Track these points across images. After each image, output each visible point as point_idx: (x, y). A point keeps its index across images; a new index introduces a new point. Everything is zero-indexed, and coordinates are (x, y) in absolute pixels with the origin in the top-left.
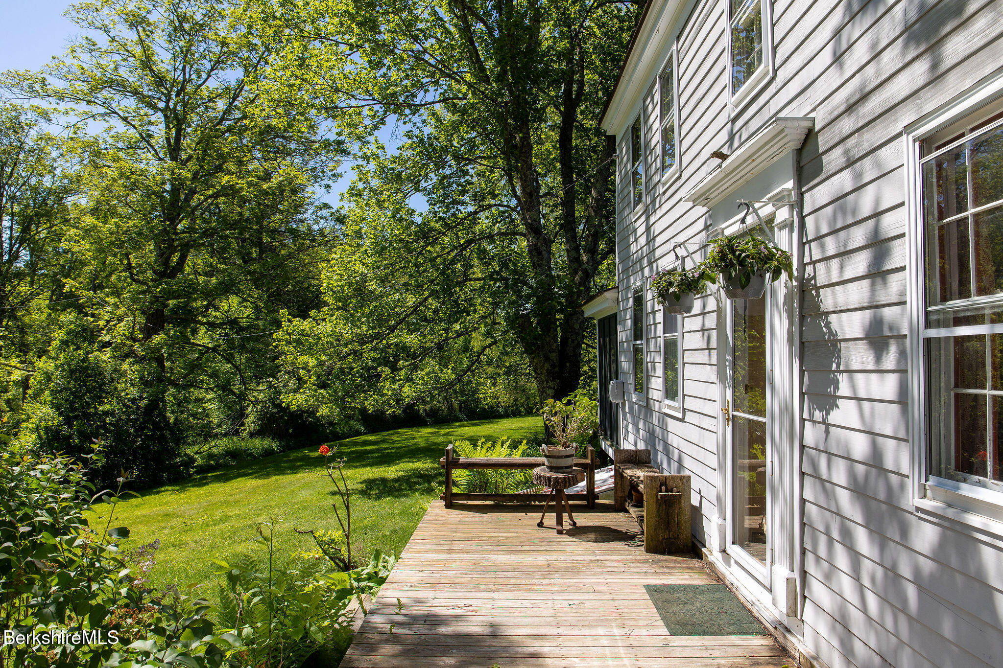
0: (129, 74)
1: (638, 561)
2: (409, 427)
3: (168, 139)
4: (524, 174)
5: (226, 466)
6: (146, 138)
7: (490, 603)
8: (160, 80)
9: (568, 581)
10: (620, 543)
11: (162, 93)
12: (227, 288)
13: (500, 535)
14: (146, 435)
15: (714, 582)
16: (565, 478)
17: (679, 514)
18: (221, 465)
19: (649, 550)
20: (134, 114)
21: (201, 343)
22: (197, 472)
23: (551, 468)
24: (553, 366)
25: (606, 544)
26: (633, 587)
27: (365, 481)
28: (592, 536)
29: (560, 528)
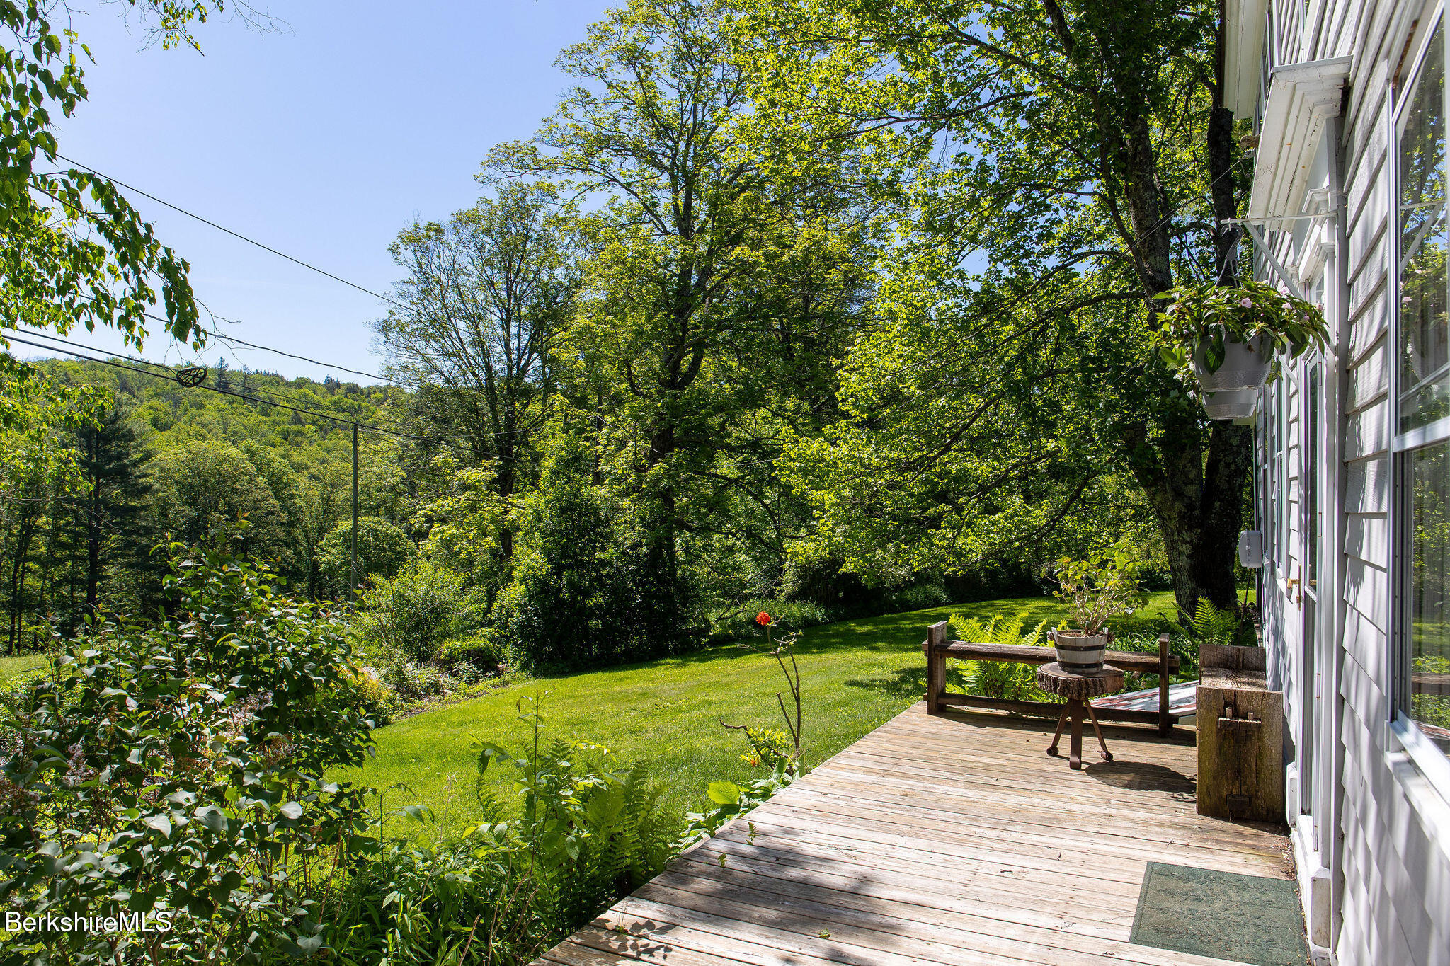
0: (631, 127)
1: (1172, 825)
2: (1013, 597)
3: (676, 206)
4: (1140, 198)
5: (748, 639)
6: (651, 207)
7: (884, 850)
8: (663, 130)
9: (1026, 838)
10: (1164, 794)
11: (668, 146)
12: (751, 399)
13: (978, 759)
14: (648, 591)
15: (1283, 877)
16: (1080, 682)
17: (1259, 756)
18: (741, 636)
19: (1202, 811)
20: (638, 178)
21: (718, 472)
22: (711, 643)
23: (1065, 666)
24: (1191, 507)
25: (1142, 793)
26: (1128, 862)
27: (904, 671)
28: (1126, 778)
29: (1076, 759)
